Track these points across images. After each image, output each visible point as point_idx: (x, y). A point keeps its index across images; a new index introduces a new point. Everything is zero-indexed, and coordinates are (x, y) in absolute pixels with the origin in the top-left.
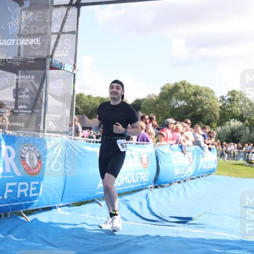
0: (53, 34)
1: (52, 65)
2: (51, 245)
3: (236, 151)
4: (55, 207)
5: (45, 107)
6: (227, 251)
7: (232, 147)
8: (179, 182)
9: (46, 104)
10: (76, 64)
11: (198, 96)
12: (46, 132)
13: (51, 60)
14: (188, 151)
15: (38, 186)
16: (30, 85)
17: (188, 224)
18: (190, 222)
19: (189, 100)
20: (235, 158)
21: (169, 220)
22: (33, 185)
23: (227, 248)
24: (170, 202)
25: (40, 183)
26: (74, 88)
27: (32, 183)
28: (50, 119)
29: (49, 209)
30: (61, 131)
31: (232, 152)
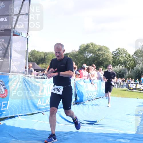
0: (14, 15)
1: (14, 33)
2: (15, 138)
3: (122, 83)
4: (17, 116)
5: (10, 58)
6: (117, 140)
7: (120, 80)
8: (89, 101)
9: (11, 56)
10: (28, 33)
11: (100, 51)
12: (11, 72)
13: (14, 30)
14: (94, 83)
15: (6, 104)
16: (2, 45)
17: (95, 125)
18: (96, 123)
19: (95, 53)
20: (122, 87)
21: (83, 123)
22: (3, 103)
23: (117, 138)
24: (84, 112)
25: (7, 102)
26: (27, 47)
27: (3, 102)
28: (13, 65)
29: (14, 117)
30: (21, 72)
31: (120, 83)
